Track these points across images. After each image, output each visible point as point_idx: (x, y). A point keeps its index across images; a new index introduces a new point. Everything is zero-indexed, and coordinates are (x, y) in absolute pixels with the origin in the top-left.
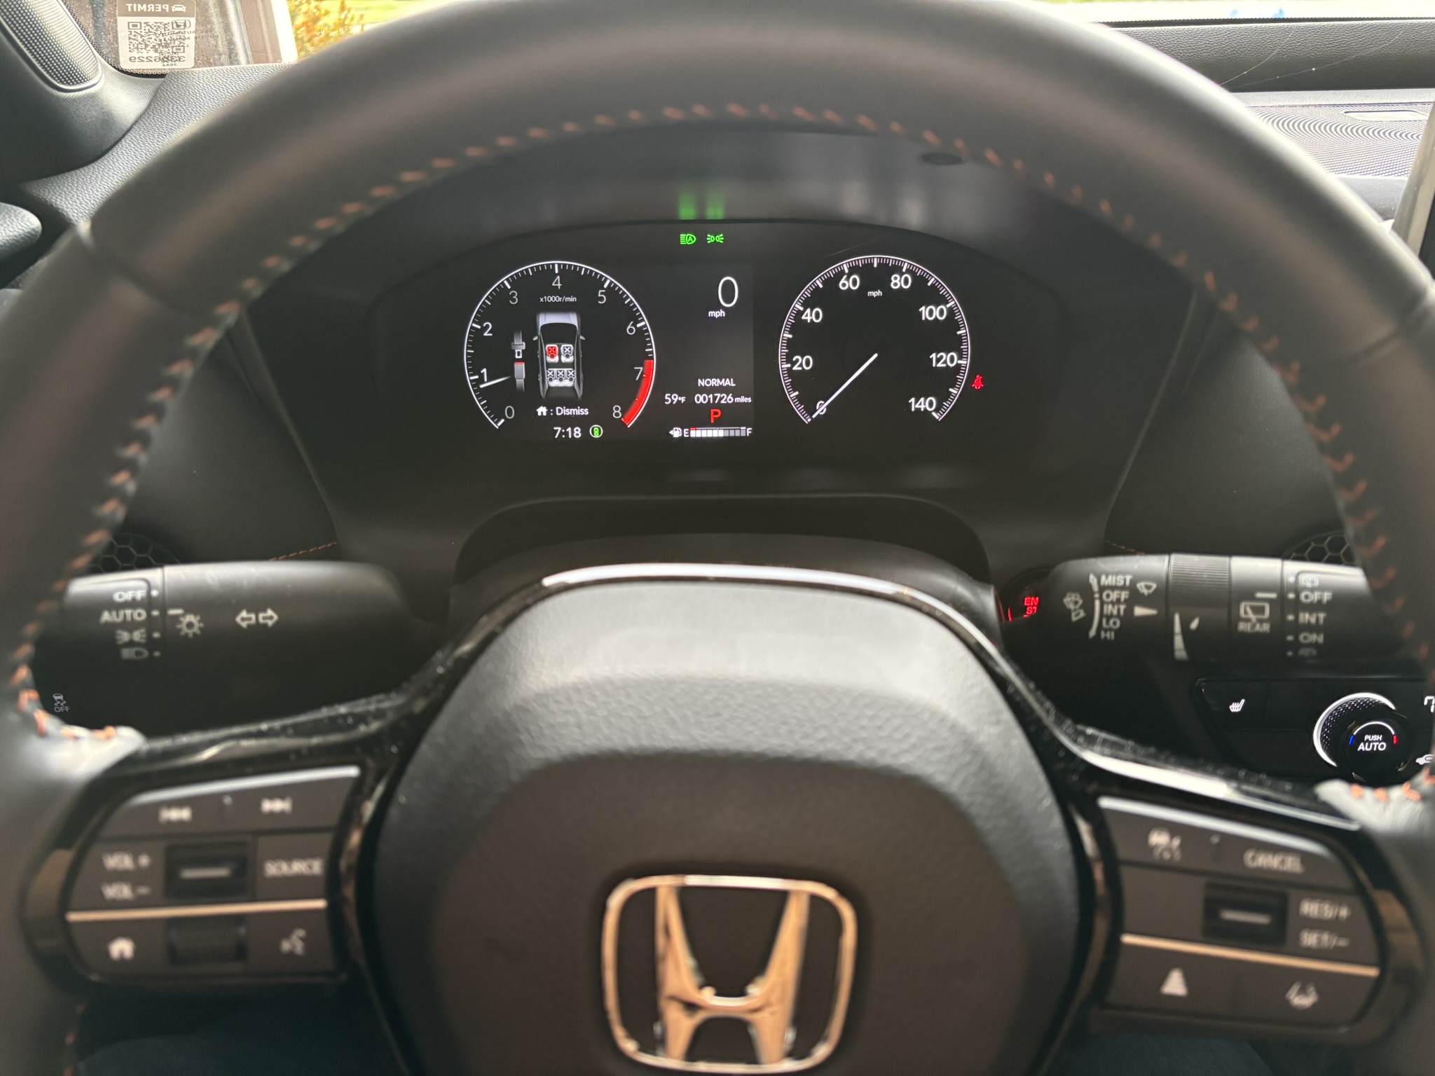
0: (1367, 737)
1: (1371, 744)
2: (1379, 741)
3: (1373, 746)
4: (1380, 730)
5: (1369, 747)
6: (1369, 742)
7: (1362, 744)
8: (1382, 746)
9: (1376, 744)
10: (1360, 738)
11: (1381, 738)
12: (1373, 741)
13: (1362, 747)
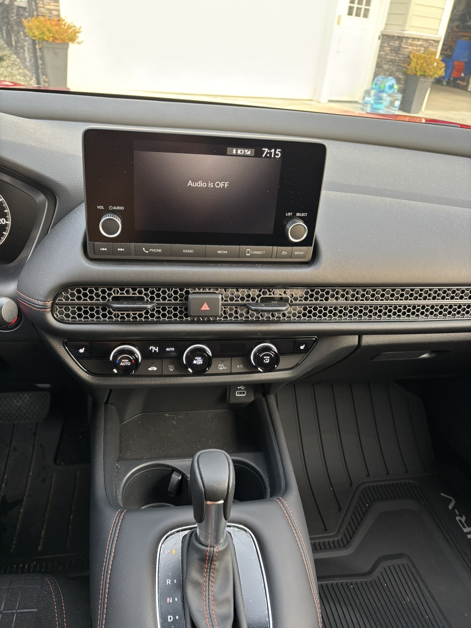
0: (123, 360)
1: (125, 363)
2: (127, 362)
3: (126, 363)
4: (128, 358)
5: (124, 364)
6: (124, 362)
7: (122, 363)
8: (129, 364)
9: (127, 363)
10: (120, 361)
11: (128, 361)
12: (125, 362)
13: (121, 364)
